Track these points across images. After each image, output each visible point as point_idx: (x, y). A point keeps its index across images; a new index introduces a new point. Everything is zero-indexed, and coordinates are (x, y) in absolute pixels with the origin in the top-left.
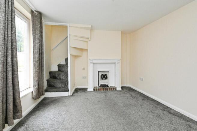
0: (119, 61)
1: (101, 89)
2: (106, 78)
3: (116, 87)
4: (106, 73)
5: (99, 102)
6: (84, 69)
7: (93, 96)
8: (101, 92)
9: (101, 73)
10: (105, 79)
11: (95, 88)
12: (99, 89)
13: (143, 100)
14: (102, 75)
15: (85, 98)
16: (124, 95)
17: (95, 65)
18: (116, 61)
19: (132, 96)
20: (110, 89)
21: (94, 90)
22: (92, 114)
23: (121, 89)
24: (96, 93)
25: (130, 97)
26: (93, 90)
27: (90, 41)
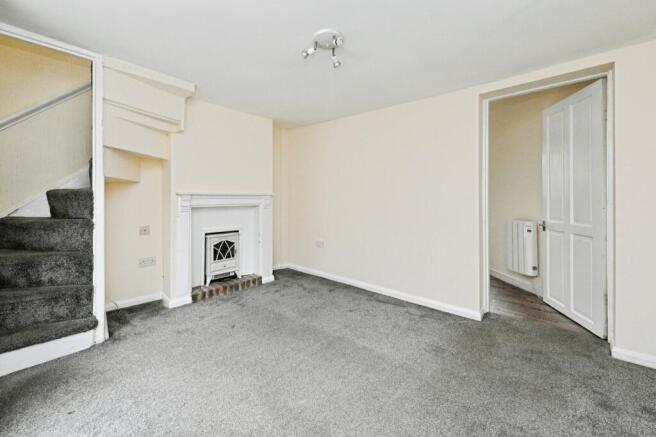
0: (268, 202)
1: (217, 290)
2: (232, 254)
3: (260, 275)
4: (230, 238)
5: (233, 327)
6: (145, 231)
7: (203, 317)
8: (223, 300)
9: (214, 241)
10: (228, 256)
11: (197, 291)
12: (211, 293)
13: (331, 291)
14: (217, 246)
15: (179, 332)
16: (288, 290)
17: (197, 214)
18: (262, 202)
19: (305, 289)
20: (243, 284)
21: (194, 298)
22: (236, 363)
23: (272, 278)
24: (205, 307)
25: (303, 293)
26: (189, 300)
27: (180, 132)
